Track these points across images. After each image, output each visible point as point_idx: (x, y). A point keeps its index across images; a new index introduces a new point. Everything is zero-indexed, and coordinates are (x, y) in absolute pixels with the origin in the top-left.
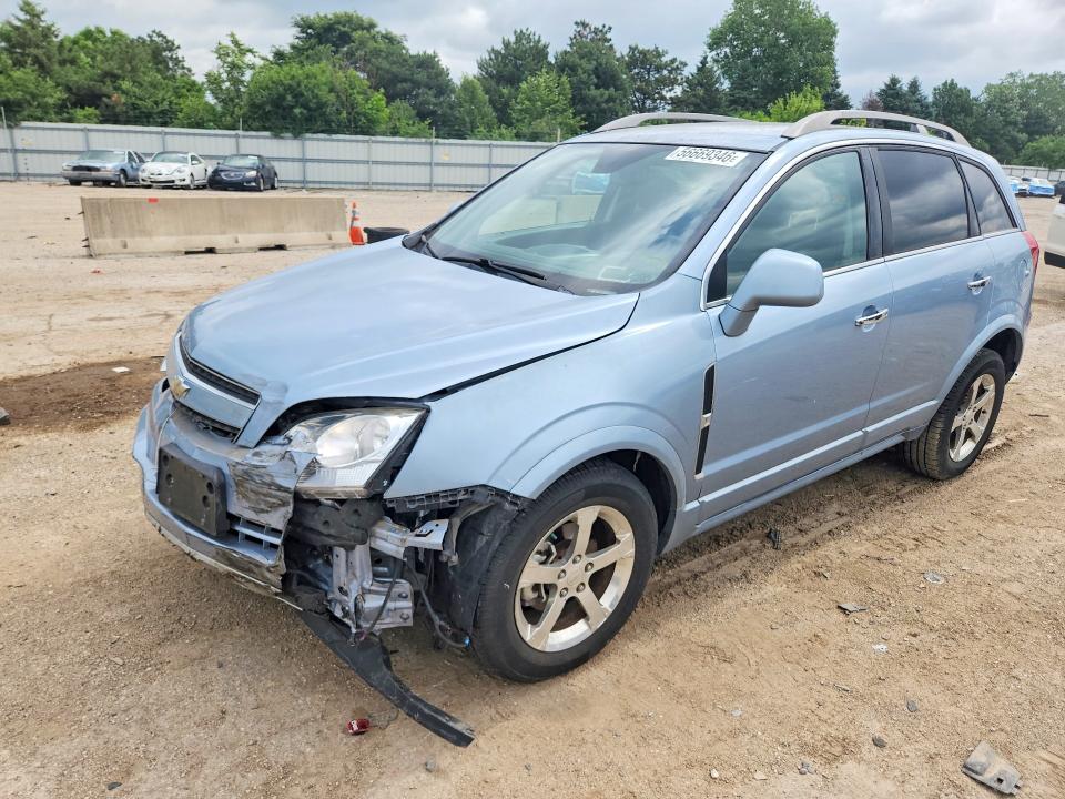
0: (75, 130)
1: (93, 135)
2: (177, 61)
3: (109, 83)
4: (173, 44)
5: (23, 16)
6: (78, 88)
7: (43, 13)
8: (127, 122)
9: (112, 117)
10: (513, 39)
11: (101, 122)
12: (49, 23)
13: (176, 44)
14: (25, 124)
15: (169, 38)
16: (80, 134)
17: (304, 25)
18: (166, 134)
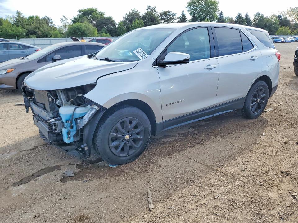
0: (31, 40)
1: (35, 41)
2: (51, 23)
3: (38, 29)
4: (50, 19)
5: (17, 15)
6: (31, 30)
7: (22, 14)
8: (42, 38)
9: (39, 37)
10: (131, 12)
11: (37, 38)
12: (23, 16)
13: (51, 19)
14: (21, 39)
15: (49, 17)
16: (33, 41)
17: (80, 11)
18: (51, 40)
